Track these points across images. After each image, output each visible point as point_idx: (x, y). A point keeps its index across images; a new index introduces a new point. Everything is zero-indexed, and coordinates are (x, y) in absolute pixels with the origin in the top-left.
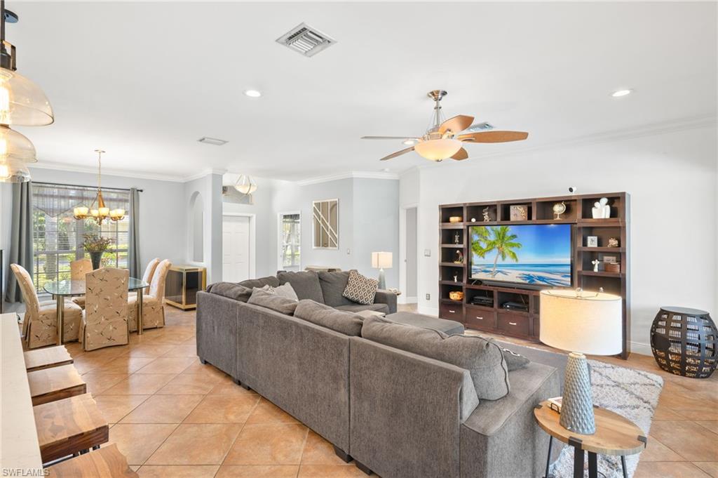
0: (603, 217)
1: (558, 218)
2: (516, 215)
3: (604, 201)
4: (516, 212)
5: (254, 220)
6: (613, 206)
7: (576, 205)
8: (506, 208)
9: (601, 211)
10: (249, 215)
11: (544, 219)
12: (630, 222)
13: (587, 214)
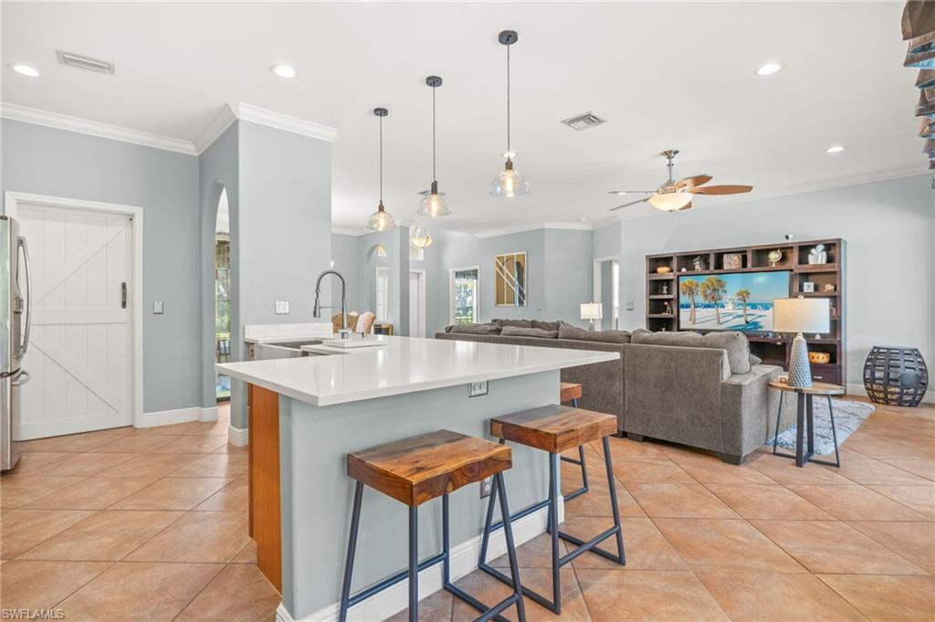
0: (819, 262)
1: (774, 265)
2: (729, 263)
3: (821, 247)
4: (730, 260)
5: (423, 277)
6: (830, 252)
7: (792, 252)
8: (719, 257)
9: (817, 258)
10: (418, 271)
11: (759, 266)
12: (846, 268)
13: (803, 260)
